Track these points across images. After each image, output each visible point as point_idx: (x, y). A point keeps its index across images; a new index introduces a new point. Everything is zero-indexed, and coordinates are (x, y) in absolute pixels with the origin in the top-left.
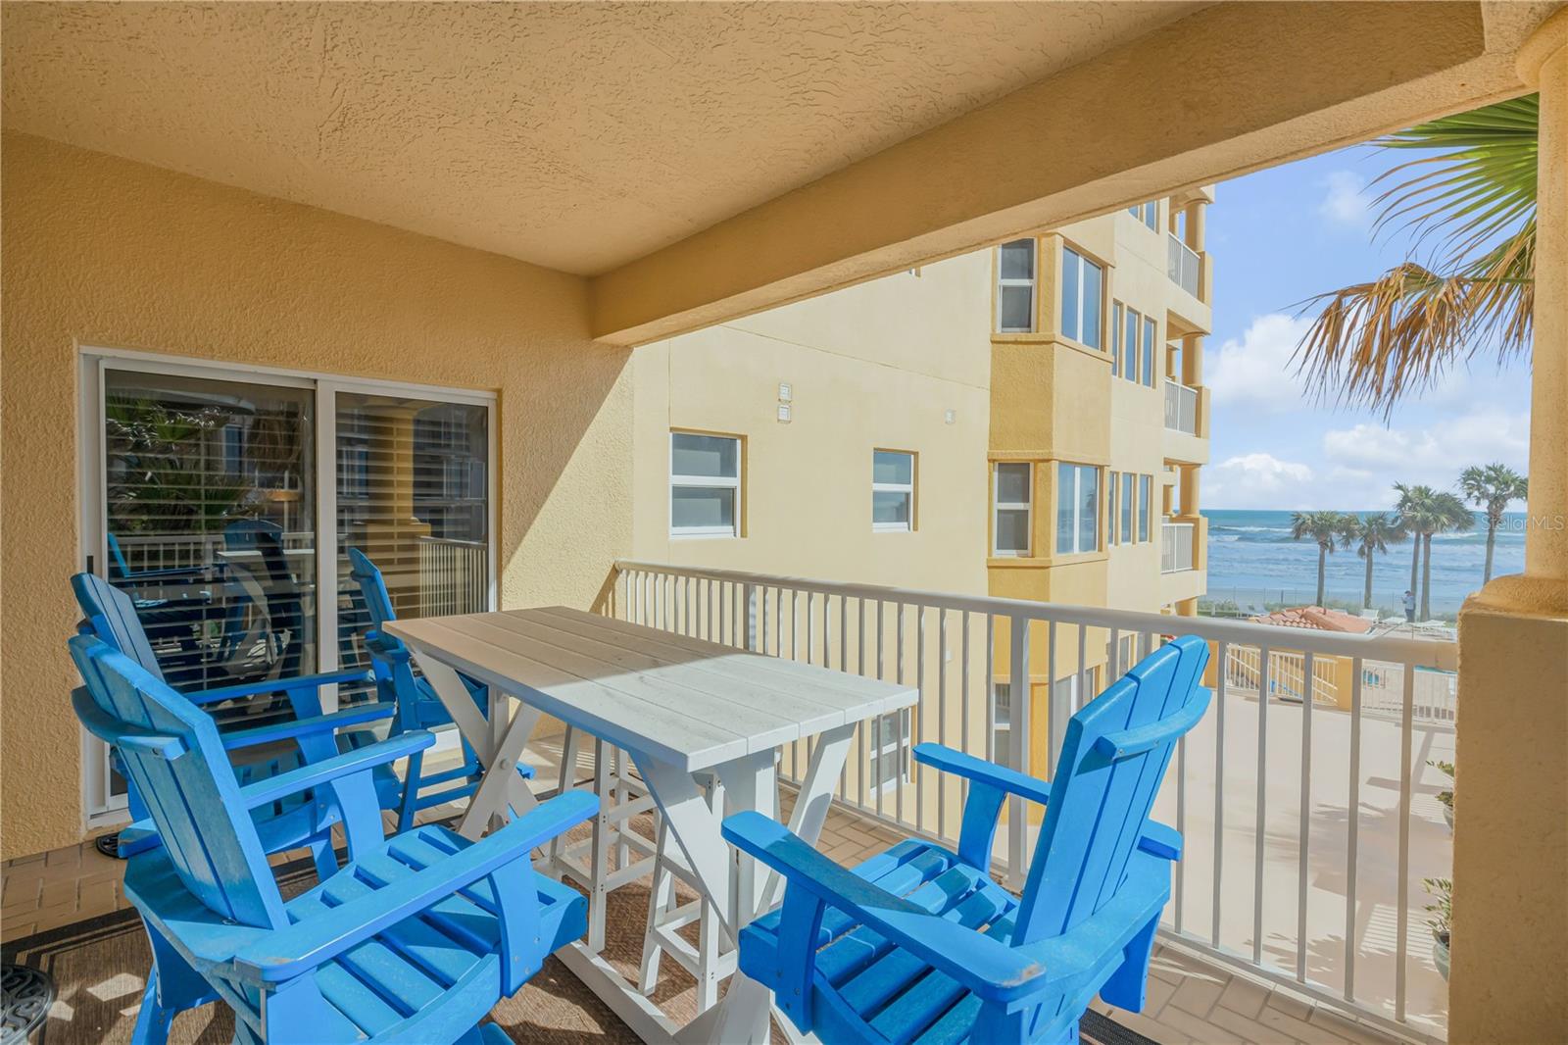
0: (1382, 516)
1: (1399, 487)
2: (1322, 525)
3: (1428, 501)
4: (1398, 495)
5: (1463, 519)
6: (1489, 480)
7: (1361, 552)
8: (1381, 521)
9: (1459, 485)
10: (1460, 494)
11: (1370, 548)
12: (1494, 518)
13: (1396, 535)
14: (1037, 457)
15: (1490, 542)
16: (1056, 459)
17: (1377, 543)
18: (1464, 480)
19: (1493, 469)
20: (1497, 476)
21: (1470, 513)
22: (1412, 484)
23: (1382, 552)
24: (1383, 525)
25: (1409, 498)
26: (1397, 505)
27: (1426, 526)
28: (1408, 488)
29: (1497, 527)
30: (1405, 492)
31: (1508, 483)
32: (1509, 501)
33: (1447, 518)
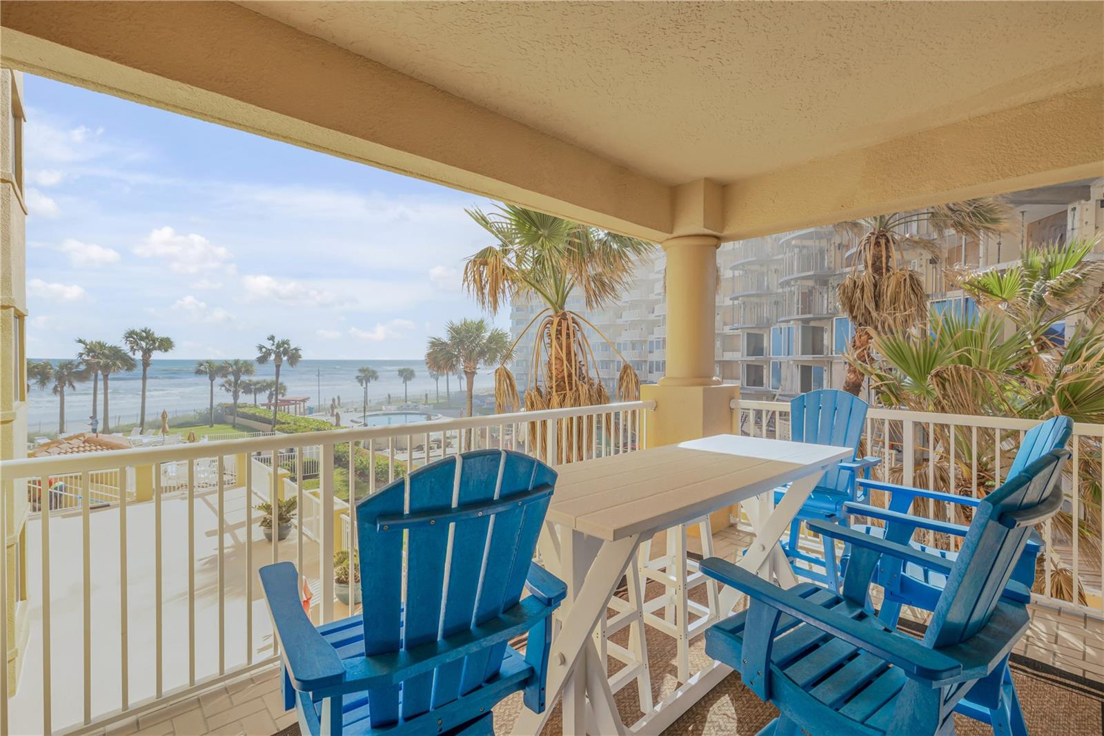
1: (80, 341)
3: (107, 352)
4: (80, 348)
5: (129, 364)
6: (142, 339)
7: (55, 390)
8: (69, 366)
9: (124, 341)
10: (125, 348)
11: (62, 387)
12: (146, 363)
13: (82, 377)
15: (144, 378)
16: (14, 307)
17: (67, 382)
18: (127, 337)
19: (145, 331)
20: (147, 336)
21: (132, 360)
22: (91, 338)
23: (71, 388)
24: (71, 369)
25: (91, 350)
26: (81, 355)
27: (106, 369)
28: (88, 341)
29: (148, 368)
30: (86, 345)
31: (154, 341)
32: (154, 352)
33: (118, 363)
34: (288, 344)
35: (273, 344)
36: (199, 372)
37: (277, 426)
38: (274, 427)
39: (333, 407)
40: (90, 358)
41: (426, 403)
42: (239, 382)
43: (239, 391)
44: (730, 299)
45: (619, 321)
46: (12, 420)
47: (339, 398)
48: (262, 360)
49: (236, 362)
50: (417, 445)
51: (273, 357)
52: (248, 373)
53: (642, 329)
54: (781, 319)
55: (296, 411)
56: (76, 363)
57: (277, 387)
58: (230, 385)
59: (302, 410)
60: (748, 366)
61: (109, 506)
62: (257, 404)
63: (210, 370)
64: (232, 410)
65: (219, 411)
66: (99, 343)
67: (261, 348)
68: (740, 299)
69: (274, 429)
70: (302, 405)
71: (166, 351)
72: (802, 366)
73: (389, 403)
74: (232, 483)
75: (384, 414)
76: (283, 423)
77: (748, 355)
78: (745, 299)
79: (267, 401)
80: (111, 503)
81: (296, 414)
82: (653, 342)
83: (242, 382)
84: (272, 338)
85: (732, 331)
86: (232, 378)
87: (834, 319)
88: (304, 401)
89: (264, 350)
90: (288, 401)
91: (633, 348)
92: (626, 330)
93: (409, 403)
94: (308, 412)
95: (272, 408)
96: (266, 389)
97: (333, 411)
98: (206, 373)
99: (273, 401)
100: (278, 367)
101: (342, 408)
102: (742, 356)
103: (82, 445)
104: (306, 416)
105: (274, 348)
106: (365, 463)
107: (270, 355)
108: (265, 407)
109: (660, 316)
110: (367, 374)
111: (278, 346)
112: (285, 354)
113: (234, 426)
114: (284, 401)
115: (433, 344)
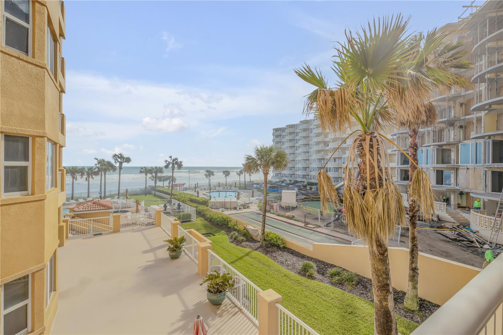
0: (92, 168)
1: (96, 159)
2: (73, 171)
3: (105, 163)
4: (96, 162)
5: (114, 168)
6: (119, 157)
7: (86, 179)
8: (92, 169)
9: (112, 158)
10: (113, 161)
11: (89, 178)
12: (121, 168)
13: (96, 174)
14: (36, 134)
15: (120, 174)
16: (47, 137)
17: (91, 176)
18: (113, 157)
19: (120, 155)
20: (121, 157)
21: (115, 167)
22: (100, 158)
23: (92, 179)
24: (92, 170)
25: (99, 162)
26: (96, 164)
27: (105, 170)
28: (99, 159)
29: (121, 170)
30: (98, 160)
31: (124, 158)
32: (124, 163)
33: (110, 168)
34: (177, 160)
35: (171, 160)
36: (141, 172)
37: (173, 196)
38: (171, 196)
39: (195, 188)
40: (99, 166)
41: (236, 187)
42: (157, 176)
43: (157, 180)
44: (391, 136)
45: (327, 148)
46: (44, 200)
47: (197, 183)
48: (167, 167)
49: (156, 167)
50: (234, 207)
51: (171, 165)
52: (161, 173)
53: (339, 152)
54: (425, 145)
55: (180, 189)
56: (94, 168)
57: (172, 179)
58: (153, 178)
59: (182, 189)
60: (401, 170)
61: (102, 234)
62: (164, 186)
63: (146, 171)
64: (154, 188)
65: (149, 189)
66: (103, 160)
67: (166, 161)
68: (397, 135)
69: (171, 198)
70: (182, 187)
71: (128, 163)
72: (437, 171)
73: (219, 186)
74: (154, 224)
75: (217, 191)
76: (175, 195)
77: (401, 164)
78: (400, 135)
79: (168, 185)
80: (103, 233)
81: (180, 191)
82: (345, 158)
83: (158, 176)
84: (171, 157)
85: (391, 152)
86: (154, 174)
87: (460, 145)
88: (183, 185)
89: (167, 162)
90: (177, 185)
91: (335, 161)
92: (330, 152)
93: (227, 186)
94: (184, 190)
95: (170, 188)
96: (168, 180)
97: (195, 190)
98: (144, 172)
99: (171, 185)
100: (173, 170)
101: (199, 188)
102: (398, 165)
103: (92, 205)
104: (184, 192)
105: (171, 161)
106: (212, 216)
107: (170, 164)
108: (167, 188)
109: (349, 145)
110: (210, 173)
111: (173, 160)
112: (176, 164)
113: (155, 195)
114: (175, 185)
115: (248, 159)
